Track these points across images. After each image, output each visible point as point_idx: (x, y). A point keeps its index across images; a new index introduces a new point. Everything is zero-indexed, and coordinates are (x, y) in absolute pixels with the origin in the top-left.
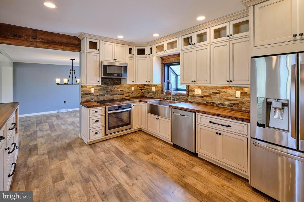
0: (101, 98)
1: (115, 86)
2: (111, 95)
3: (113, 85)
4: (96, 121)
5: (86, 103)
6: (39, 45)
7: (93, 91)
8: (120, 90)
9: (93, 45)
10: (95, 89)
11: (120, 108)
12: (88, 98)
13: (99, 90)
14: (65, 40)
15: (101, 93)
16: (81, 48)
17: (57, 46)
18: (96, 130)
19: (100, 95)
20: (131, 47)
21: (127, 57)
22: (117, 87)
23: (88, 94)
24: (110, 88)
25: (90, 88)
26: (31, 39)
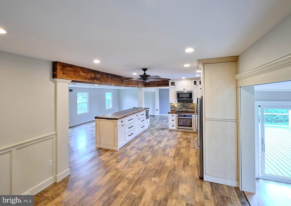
0: (181, 110)
1: (189, 104)
2: (186, 109)
3: (188, 103)
4: (173, 120)
5: (172, 112)
6: (155, 86)
7: (176, 106)
8: (192, 106)
9: (173, 84)
10: (177, 105)
11: (185, 116)
12: (174, 109)
13: (179, 105)
14: (163, 83)
15: (180, 107)
16: (169, 85)
17: (161, 86)
18: (173, 124)
19: (180, 108)
20: (195, 81)
21: (192, 87)
22: (190, 104)
23: (173, 107)
24: (185, 104)
25: (175, 104)
26: (153, 85)
